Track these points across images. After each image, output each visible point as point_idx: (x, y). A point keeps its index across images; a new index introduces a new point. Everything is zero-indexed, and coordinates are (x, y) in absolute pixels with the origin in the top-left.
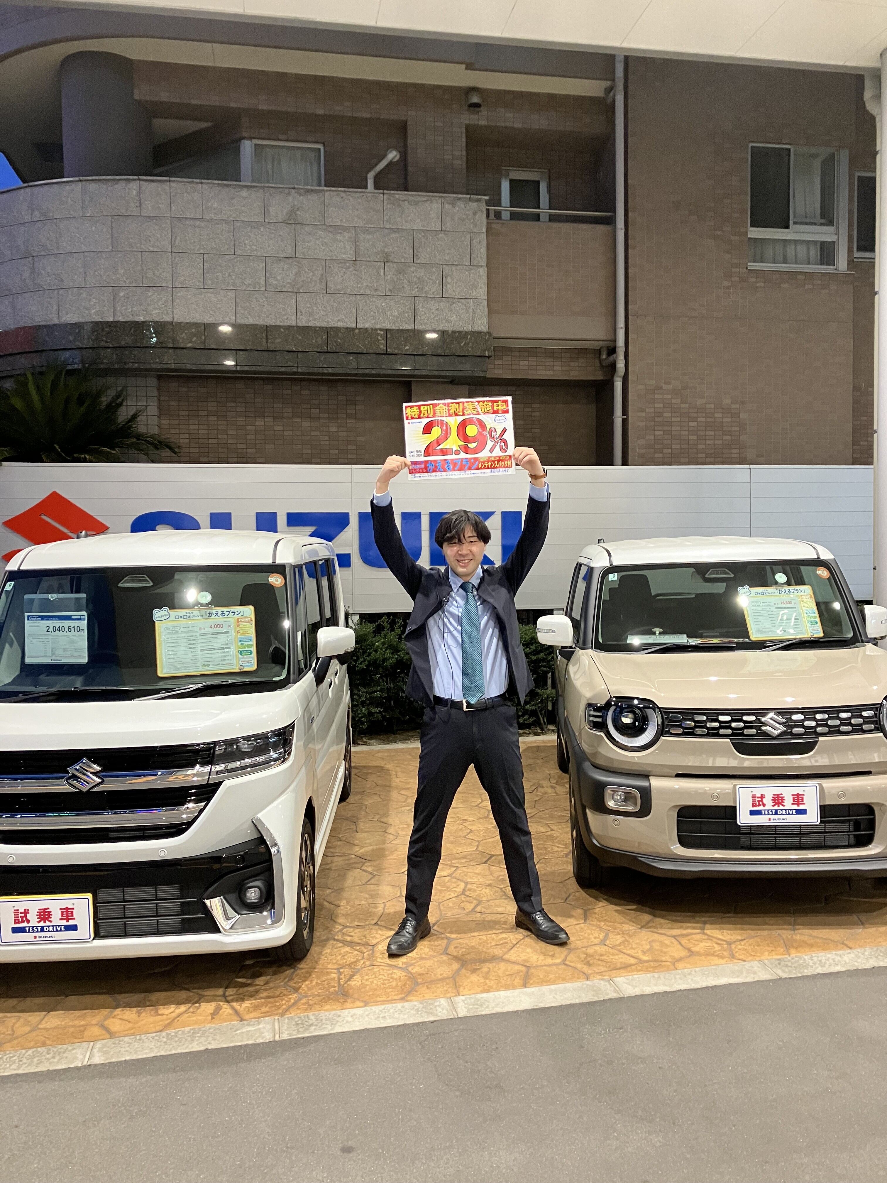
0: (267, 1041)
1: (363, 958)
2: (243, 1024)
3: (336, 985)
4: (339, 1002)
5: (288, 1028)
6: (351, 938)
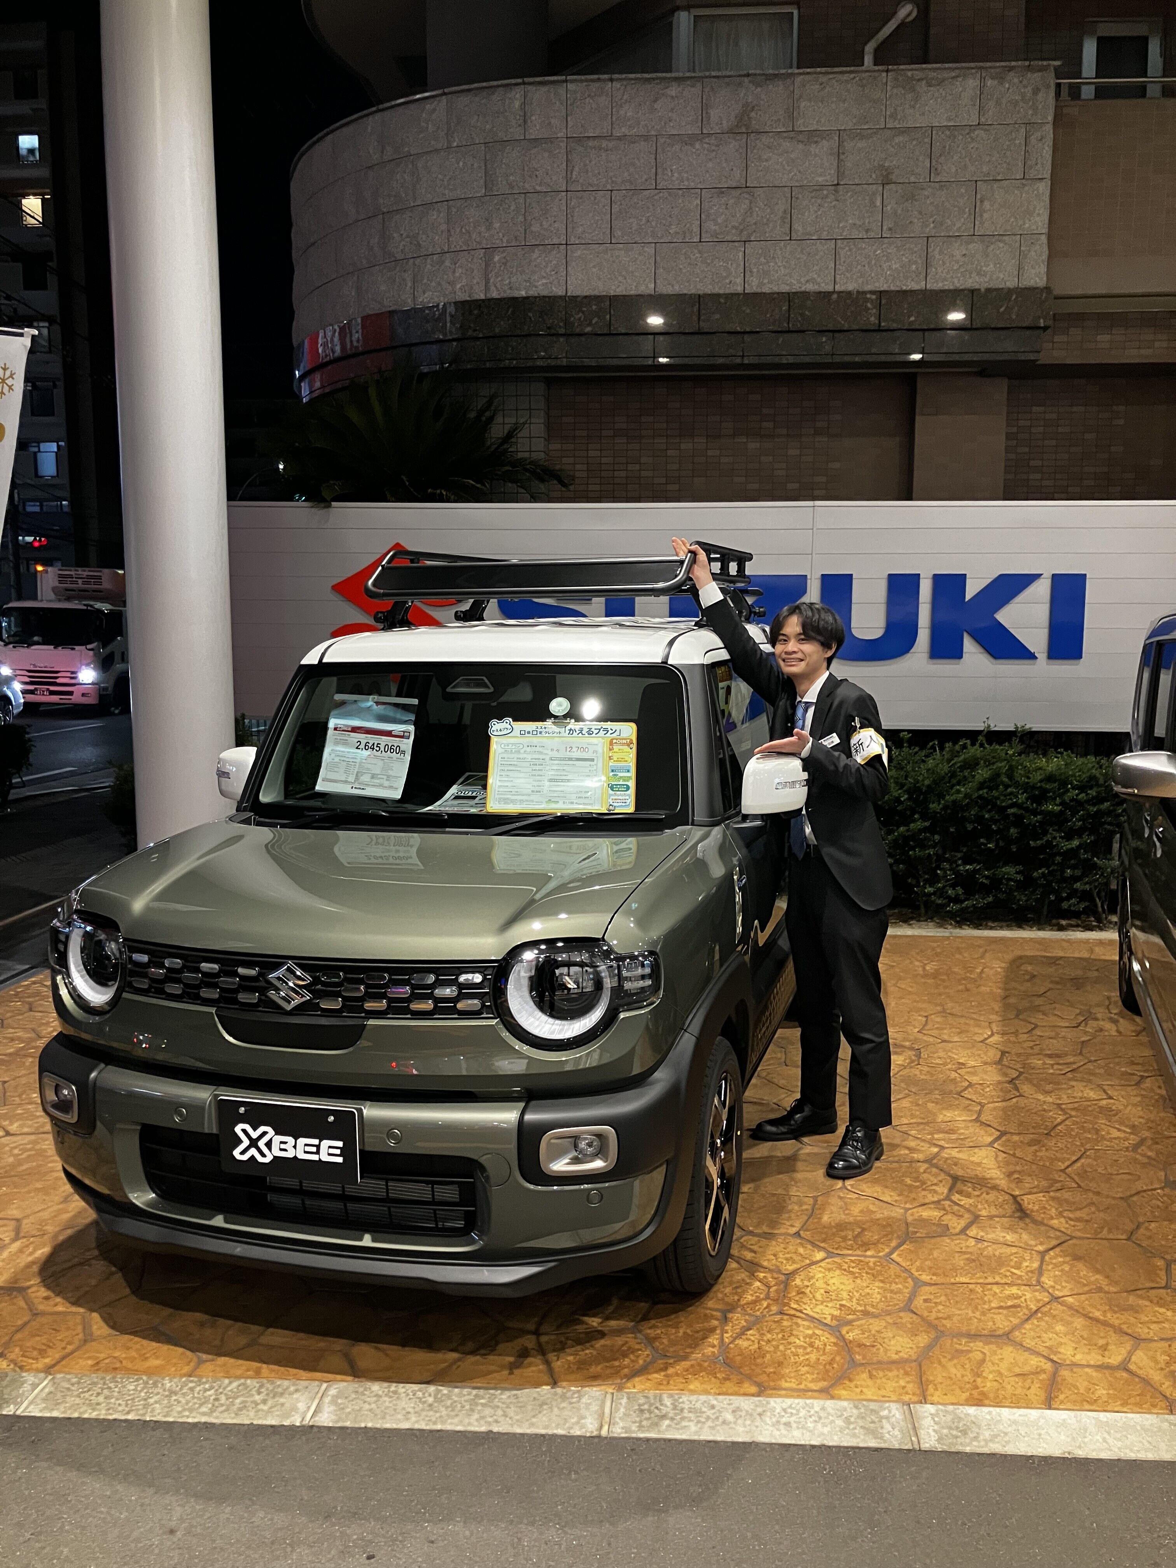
0: (588, 1435)
1: (767, 1297)
2: (556, 1394)
3: (716, 1342)
4: (716, 1377)
5: (625, 1414)
6: (753, 1255)
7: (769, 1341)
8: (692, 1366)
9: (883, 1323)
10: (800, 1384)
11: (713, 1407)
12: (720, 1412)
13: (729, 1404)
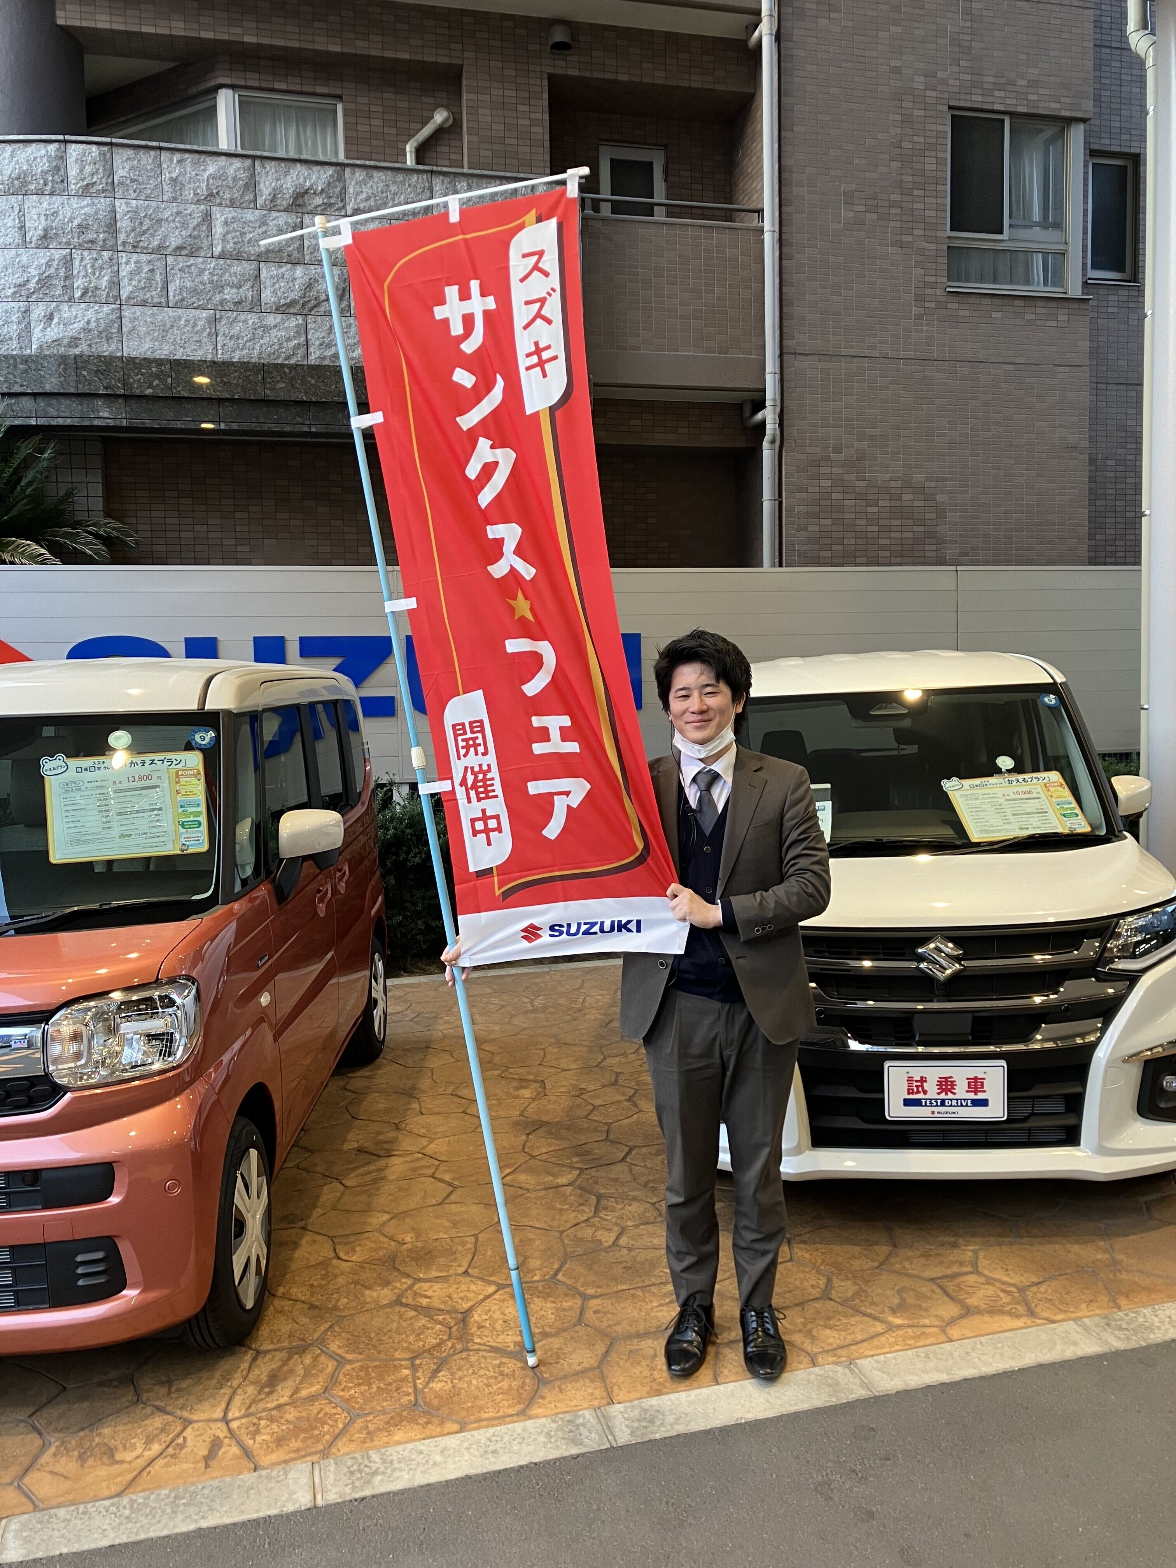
1: (450, 1337)
2: (260, 1476)
3: (411, 1390)
4: (417, 1424)
5: (335, 1480)
6: (428, 1300)
7: (460, 1379)
8: (392, 1418)
9: (562, 1340)
10: (499, 1411)
11: (421, 1452)
12: (429, 1456)
13: (436, 1446)
